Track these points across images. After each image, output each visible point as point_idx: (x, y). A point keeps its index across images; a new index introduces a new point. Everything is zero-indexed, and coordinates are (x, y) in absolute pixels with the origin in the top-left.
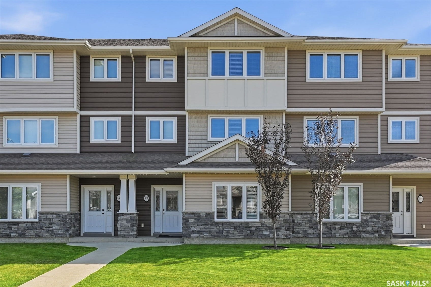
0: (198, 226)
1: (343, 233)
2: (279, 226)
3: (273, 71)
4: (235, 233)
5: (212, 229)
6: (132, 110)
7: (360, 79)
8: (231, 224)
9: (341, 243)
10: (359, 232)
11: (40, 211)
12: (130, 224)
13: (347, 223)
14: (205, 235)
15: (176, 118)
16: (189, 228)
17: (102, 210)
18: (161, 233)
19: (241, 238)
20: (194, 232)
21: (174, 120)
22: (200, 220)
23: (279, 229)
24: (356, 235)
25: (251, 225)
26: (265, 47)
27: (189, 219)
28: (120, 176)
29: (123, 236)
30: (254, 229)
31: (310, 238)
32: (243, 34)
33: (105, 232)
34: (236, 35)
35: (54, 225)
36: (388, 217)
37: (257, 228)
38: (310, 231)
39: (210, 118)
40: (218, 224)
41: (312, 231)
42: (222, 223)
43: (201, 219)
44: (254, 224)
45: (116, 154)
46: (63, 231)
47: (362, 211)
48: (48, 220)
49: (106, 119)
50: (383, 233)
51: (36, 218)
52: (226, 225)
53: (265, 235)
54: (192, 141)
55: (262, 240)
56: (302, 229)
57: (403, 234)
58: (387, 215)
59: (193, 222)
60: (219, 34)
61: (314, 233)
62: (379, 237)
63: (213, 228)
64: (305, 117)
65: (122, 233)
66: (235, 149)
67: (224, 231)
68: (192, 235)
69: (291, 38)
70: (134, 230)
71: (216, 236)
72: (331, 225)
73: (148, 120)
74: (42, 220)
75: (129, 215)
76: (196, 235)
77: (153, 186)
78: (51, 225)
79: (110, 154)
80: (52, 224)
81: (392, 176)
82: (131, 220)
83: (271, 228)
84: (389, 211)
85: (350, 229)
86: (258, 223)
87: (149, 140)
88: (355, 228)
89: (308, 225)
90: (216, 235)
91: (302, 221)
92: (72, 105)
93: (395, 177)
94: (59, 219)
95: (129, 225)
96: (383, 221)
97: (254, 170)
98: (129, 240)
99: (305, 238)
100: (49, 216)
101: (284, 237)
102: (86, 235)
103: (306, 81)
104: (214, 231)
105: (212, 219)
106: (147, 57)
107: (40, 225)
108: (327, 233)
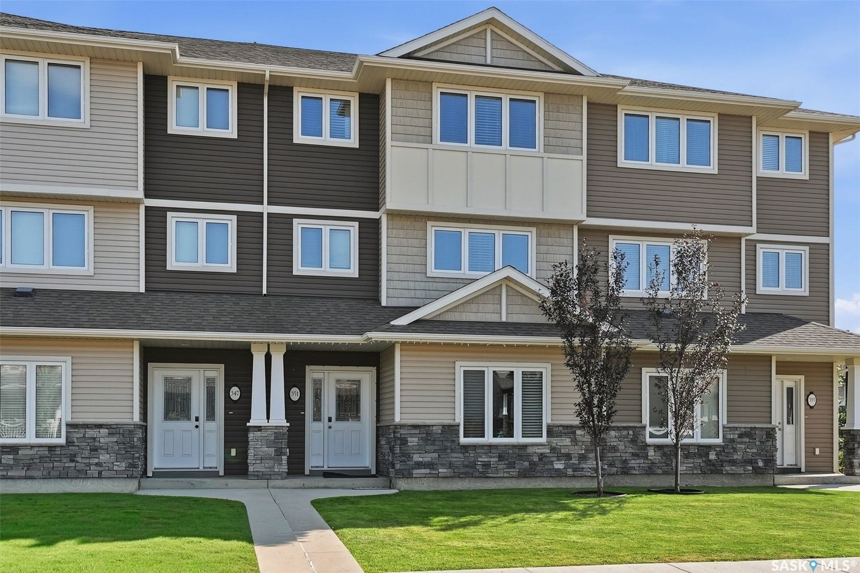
0: (426, 452)
1: (692, 465)
2: (583, 452)
3: (560, 142)
4: (500, 467)
5: (455, 460)
6: (262, 203)
7: (713, 168)
8: (492, 448)
9: (688, 484)
10: (720, 463)
11: (70, 420)
12: (273, 449)
13: (699, 446)
14: (440, 470)
15: (356, 224)
16: (409, 456)
17: (193, 419)
18: (326, 468)
19: (511, 476)
20: (419, 465)
21: (351, 229)
22: (430, 440)
23: (583, 458)
24: (714, 469)
25: (530, 450)
26: (545, 93)
27: (409, 439)
28: (252, 345)
29: (259, 476)
30: (536, 459)
31: (633, 476)
32: (502, 62)
33: (201, 469)
34: (489, 62)
35: (103, 451)
36: (770, 434)
37: (542, 456)
38: (633, 462)
39: (432, 228)
40: (466, 448)
41: (638, 461)
42: (475, 447)
43: (432, 439)
44: (537, 448)
45: (229, 297)
46: (124, 465)
47: (725, 422)
48: (89, 441)
49: (203, 219)
50: (761, 464)
51: (61, 437)
52: (482, 451)
53: (558, 470)
54: (396, 276)
55: (551, 479)
56: (619, 458)
57: (782, 465)
58: (768, 430)
59: (416, 444)
60: (455, 58)
61: (641, 465)
62: (754, 471)
63: (457, 458)
64: (611, 237)
65: (258, 470)
66: (500, 295)
67: (479, 463)
68: (415, 472)
69: (597, 80)
70: (283, 462)
71: (462, 473)
72: (671, 449)
73: (298, 226)
74: (75, 440)
75: (271, 430)
76: (423, 471)
77: (308, 368)
78: (96, 453)
79: (215, 296)
80: (99, 450)
81: (775, 357)
82: (277, 441)
83: (568, 456)
84: (771, 423)
85: (705, 457)
86: (545, 447)
87: (299, 269)
88: (712, 456)
89: (630, 450)
90: (463, 470)
91: (619, 442)
92: (134, 184)
93: (781, 360)
94: (115, 439)
95: (271, 451)
96: (761, 442)
97: (561, 340)
98: (272, 483)
99: (623, 476)
100: (91, 433)
101: (593, 474)
102: (158, 474)
103: (618, 166)
104: (459, 463)
105: (454, 439)
106: (295, 90)
107: (71, 453)
108: (664, 465)
